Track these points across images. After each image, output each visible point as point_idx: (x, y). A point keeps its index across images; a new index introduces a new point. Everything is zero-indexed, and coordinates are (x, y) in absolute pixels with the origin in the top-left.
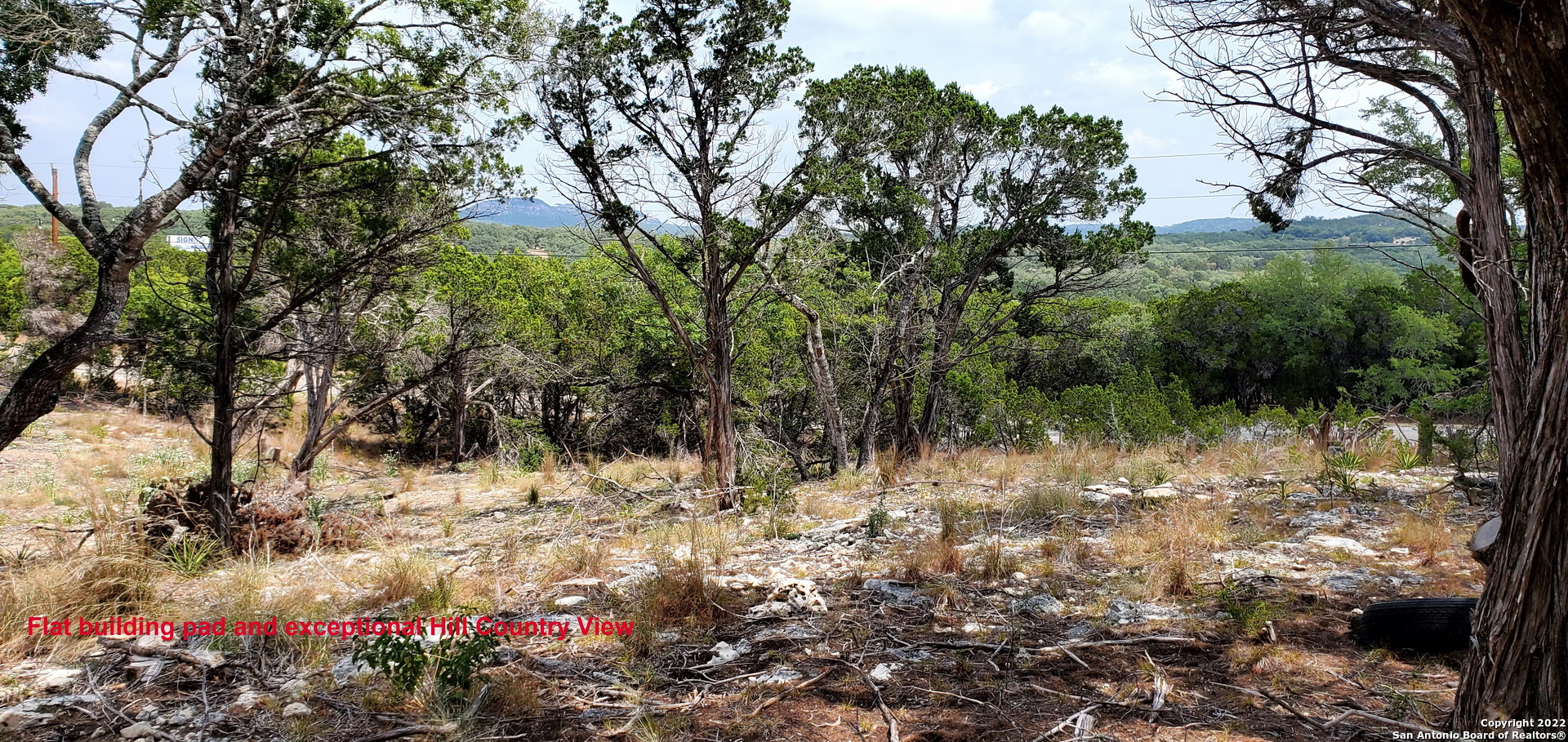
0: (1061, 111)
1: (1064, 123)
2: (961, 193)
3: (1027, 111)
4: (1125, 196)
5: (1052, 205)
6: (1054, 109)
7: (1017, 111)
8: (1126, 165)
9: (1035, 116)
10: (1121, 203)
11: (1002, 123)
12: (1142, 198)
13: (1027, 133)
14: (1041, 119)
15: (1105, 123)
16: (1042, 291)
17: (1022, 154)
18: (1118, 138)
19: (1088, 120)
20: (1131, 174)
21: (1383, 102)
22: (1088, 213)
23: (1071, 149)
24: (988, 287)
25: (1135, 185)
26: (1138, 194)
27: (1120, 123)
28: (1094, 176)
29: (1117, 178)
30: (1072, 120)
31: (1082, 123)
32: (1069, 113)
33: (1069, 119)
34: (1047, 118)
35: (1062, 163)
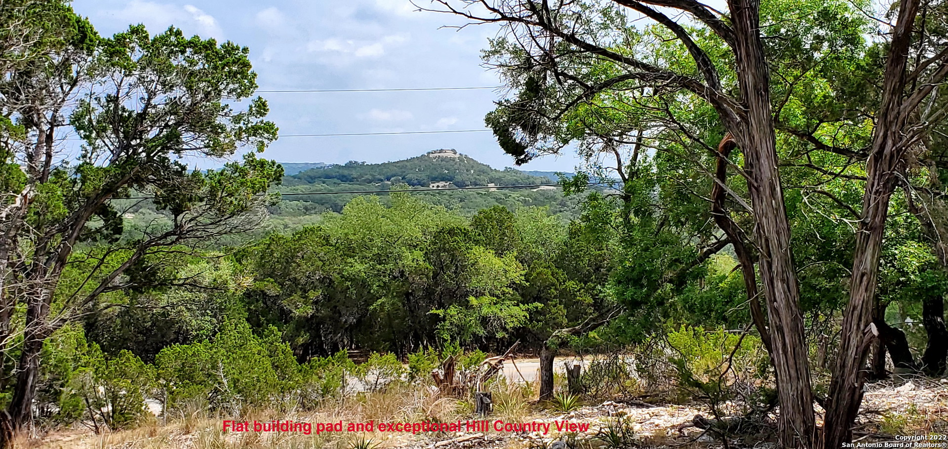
0: (178, 33)
1: (183, 47)
2: (54, 123)
3: (136, 31)
4: (255, 131)
5: (172, 141)
6: (171, 30)
7: (124, 29)
8: (255, 96)
9: (146, 37)
10: (251, 138)
11: (107, 43)
12: (274, 134)
13: (137, 54)
14: (155, 40)
15: (230, 49)
16: (160, 239)
17: (132, 80)
18: (247, 65)
19: (211, 44)
20: (261, 107)
21: (502, 43)
22: (216, 149)
23: (190, 78)
24: (91, 235)
25: (265, 119)
26: (270, 130)
27: (245, 50)
28: (217, 109)
29: (246, 110)
30: (192, 44)
31: (205, 47)
32: (187, 36)
33: (190, 42)
34: (162, 40)
35: (179, 92)
